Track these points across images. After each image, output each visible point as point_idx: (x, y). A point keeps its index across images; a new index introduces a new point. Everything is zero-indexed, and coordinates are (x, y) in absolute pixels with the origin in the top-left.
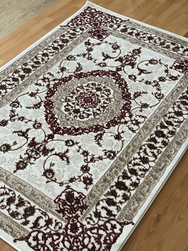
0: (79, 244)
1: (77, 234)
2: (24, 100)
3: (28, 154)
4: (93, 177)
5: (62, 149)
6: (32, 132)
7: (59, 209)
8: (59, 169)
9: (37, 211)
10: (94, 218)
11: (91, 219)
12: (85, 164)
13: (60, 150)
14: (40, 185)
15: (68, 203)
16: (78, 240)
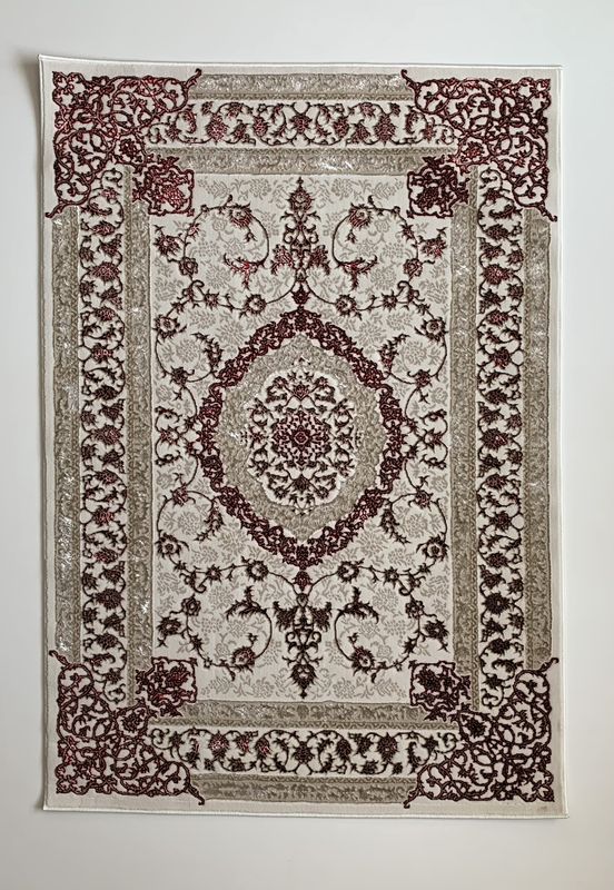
0: (500, 747)
1: (487, 734)
2: (176, 525)
3: (294, 644)
4: (441, 618)
5: (345, 594)
6: (261, 593)
7: (429, 713)
8: (372, 640)
9: (397, 739)
10: (492, 692)
11: (488, 696)
12: (407, 600)
13: (343, 598)
14: (367, 694)
15: (435, 694)
16: (494, 743)
